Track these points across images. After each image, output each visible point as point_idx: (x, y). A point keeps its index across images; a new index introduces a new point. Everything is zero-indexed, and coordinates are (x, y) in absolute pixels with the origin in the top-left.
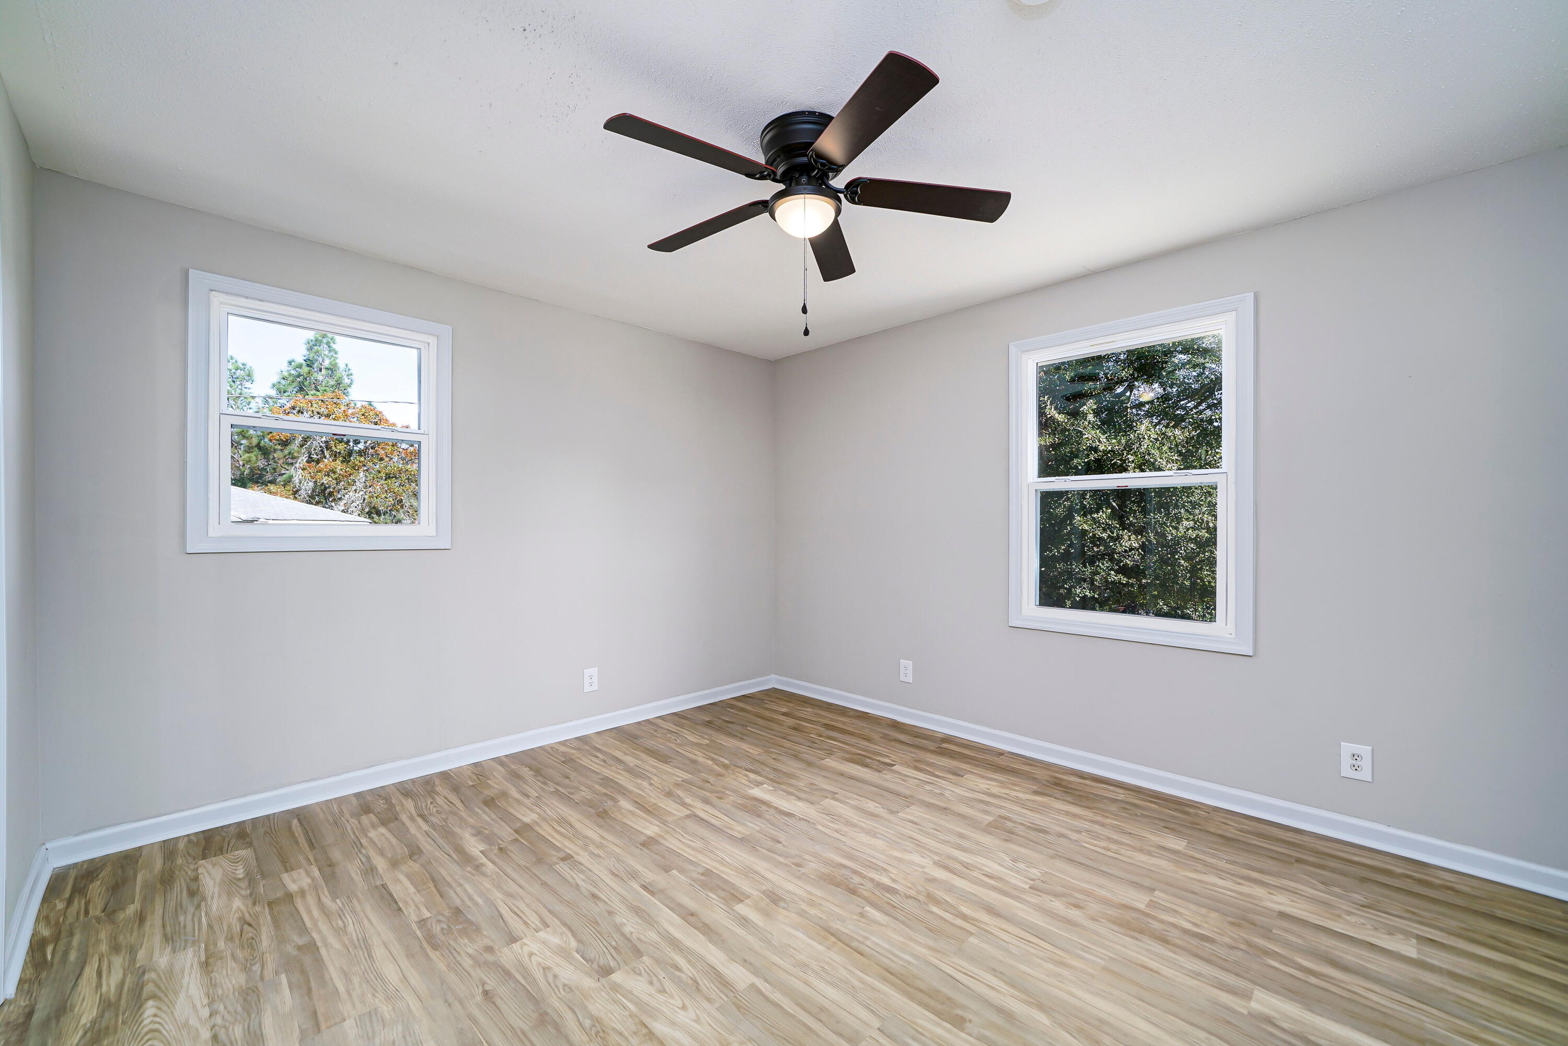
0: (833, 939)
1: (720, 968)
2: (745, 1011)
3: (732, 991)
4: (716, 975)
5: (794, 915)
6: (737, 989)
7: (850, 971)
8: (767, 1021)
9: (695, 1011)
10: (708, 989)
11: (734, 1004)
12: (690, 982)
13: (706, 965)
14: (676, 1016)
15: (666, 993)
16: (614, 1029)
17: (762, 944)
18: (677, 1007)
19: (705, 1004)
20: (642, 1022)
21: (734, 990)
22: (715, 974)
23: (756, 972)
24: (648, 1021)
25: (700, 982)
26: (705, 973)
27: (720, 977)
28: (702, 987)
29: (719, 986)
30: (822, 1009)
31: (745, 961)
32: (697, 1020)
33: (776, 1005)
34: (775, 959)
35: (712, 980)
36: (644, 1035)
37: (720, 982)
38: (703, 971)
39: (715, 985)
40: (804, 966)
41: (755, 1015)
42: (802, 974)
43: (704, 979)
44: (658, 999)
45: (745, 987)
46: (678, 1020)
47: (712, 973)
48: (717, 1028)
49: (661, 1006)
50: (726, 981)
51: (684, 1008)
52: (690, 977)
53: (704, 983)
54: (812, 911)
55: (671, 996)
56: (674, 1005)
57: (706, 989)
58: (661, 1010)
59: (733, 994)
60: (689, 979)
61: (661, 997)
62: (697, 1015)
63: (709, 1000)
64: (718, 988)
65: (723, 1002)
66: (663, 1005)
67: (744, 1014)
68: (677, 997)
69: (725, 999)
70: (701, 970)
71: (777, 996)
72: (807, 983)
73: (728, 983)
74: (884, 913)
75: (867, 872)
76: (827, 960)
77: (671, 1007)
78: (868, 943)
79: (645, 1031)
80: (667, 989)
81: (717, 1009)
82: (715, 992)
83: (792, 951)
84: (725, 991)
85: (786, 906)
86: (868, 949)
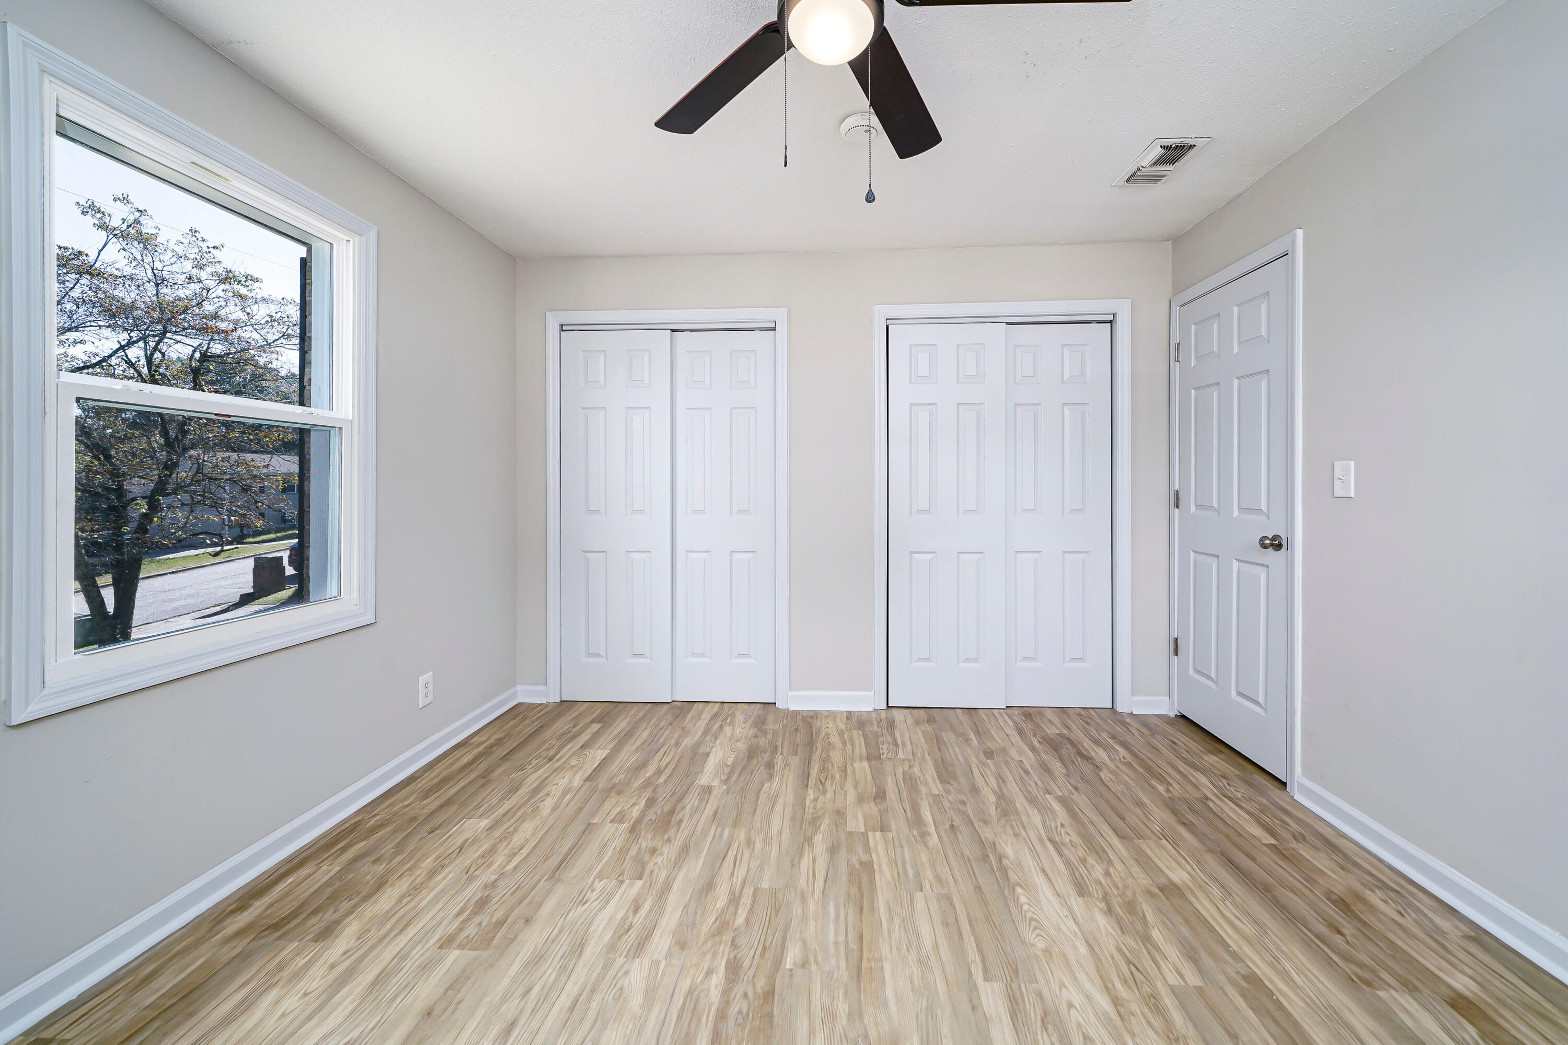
0: (865, 964)
1: (1006, 1019)
2: (1012, 963)
3: (1011, 988)
4: (1016, 1015)
5: (866, 1021)
6: (1004, 987)
7: (889, 932)
8: (999, 945)
9: (1061, 994)
10: (1034, 1006)
11: (1017, 976)
12: (1050, 1027)
13: (1020, 1033)
14: (1083, 1003)
15: (1083, 1034)
16: (1156, 1032)
17: (939, 1013)
18: (1077, 1010)
19: (1046, 994)
20: (1122, 1020)
21: (1009, 988)
22: (1017, 1018)
23: (973, 988)
24: (1115, 1017)
25: (1039, 1019)
26: (1027, 1025)
27: (1014, 1010)
28: (1039, 1012)
29: (1020, 1002)
30: (946, 924)
31: (973, 1008)
32: (1062, 985)
33: (980, 951)
34: (941, 986)
35: (1025, 1012)
36: (1122, 1005)
37: (1017, 1004)
38: (1028, 1029)
39: (1025, 1005)
40: (923, 962)
41: (1006, 956)
42: (932, 957)
43: (1033, 1019)
44: (1096, 1034)
45: (995, 984)
46: (1081, 997)
47: (1020, 1021)
48: (1047, 967)
49: (1094, 1022)
50: (1011, 1001)
51: (1070, 1005)
52: (1048, 1034)
53: (1035, 1016)
54: (842, 1007)
55: (1079, 1026)
56: (1080, 1014)
57: (1037, 1008)
58: (1097, 1019)
59: (1013, 985)
60: (1050, 1032)
61: (1092, 1033)
62: (1060, 990)
63: (1041, 996)
64: (1023, 1001)
65: (1027, 985)
66: (1092, 1023)
67: (1014, 963)
68: (1074, 1021)
69: (1023, 985)
70: (1029, 1032)
71: (973, 956)
72: (936, 948)
73: (1010, 998)
74: (783, 952)
75: (710, 1006)
76: (895, 951)
77: (1084, 1015)
78: (842, 938)
79: (1121, 1010)
80: (1081, 1039)
81: (1037, 983)
82: (1028, 999)
83: (916, 982)
84: (1018, 993)
85: (860, 1040)
86: (850, 936)
